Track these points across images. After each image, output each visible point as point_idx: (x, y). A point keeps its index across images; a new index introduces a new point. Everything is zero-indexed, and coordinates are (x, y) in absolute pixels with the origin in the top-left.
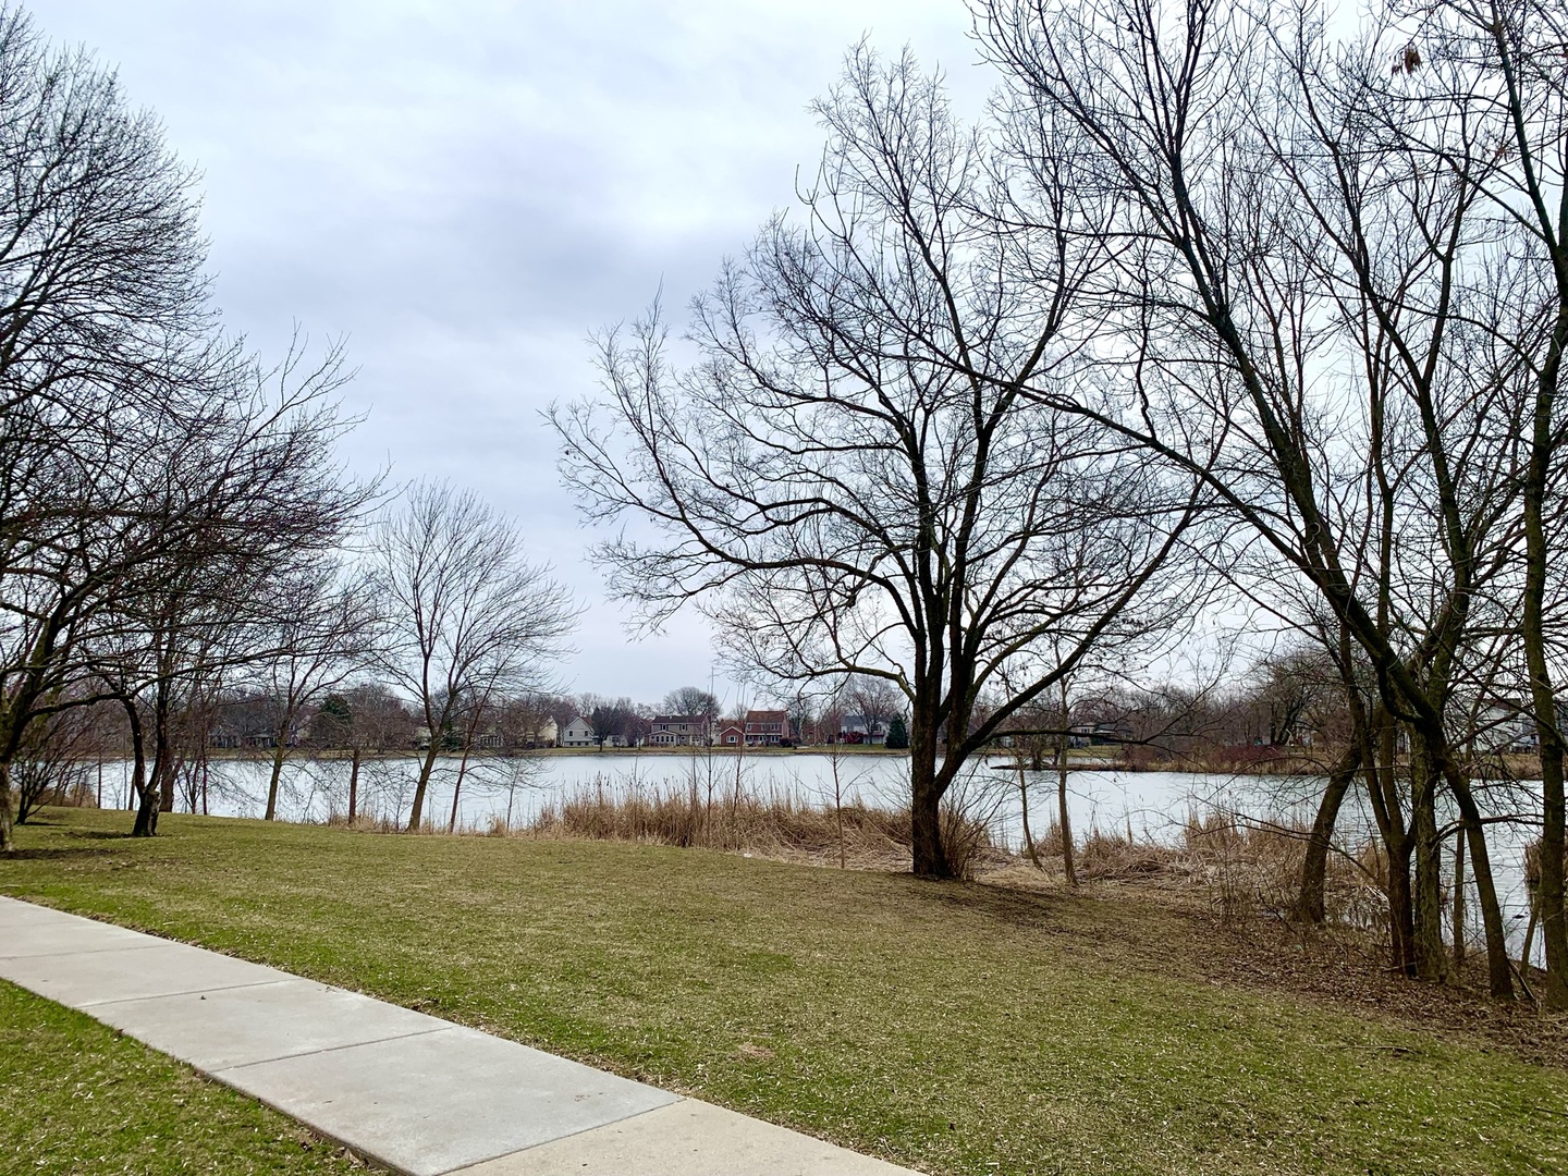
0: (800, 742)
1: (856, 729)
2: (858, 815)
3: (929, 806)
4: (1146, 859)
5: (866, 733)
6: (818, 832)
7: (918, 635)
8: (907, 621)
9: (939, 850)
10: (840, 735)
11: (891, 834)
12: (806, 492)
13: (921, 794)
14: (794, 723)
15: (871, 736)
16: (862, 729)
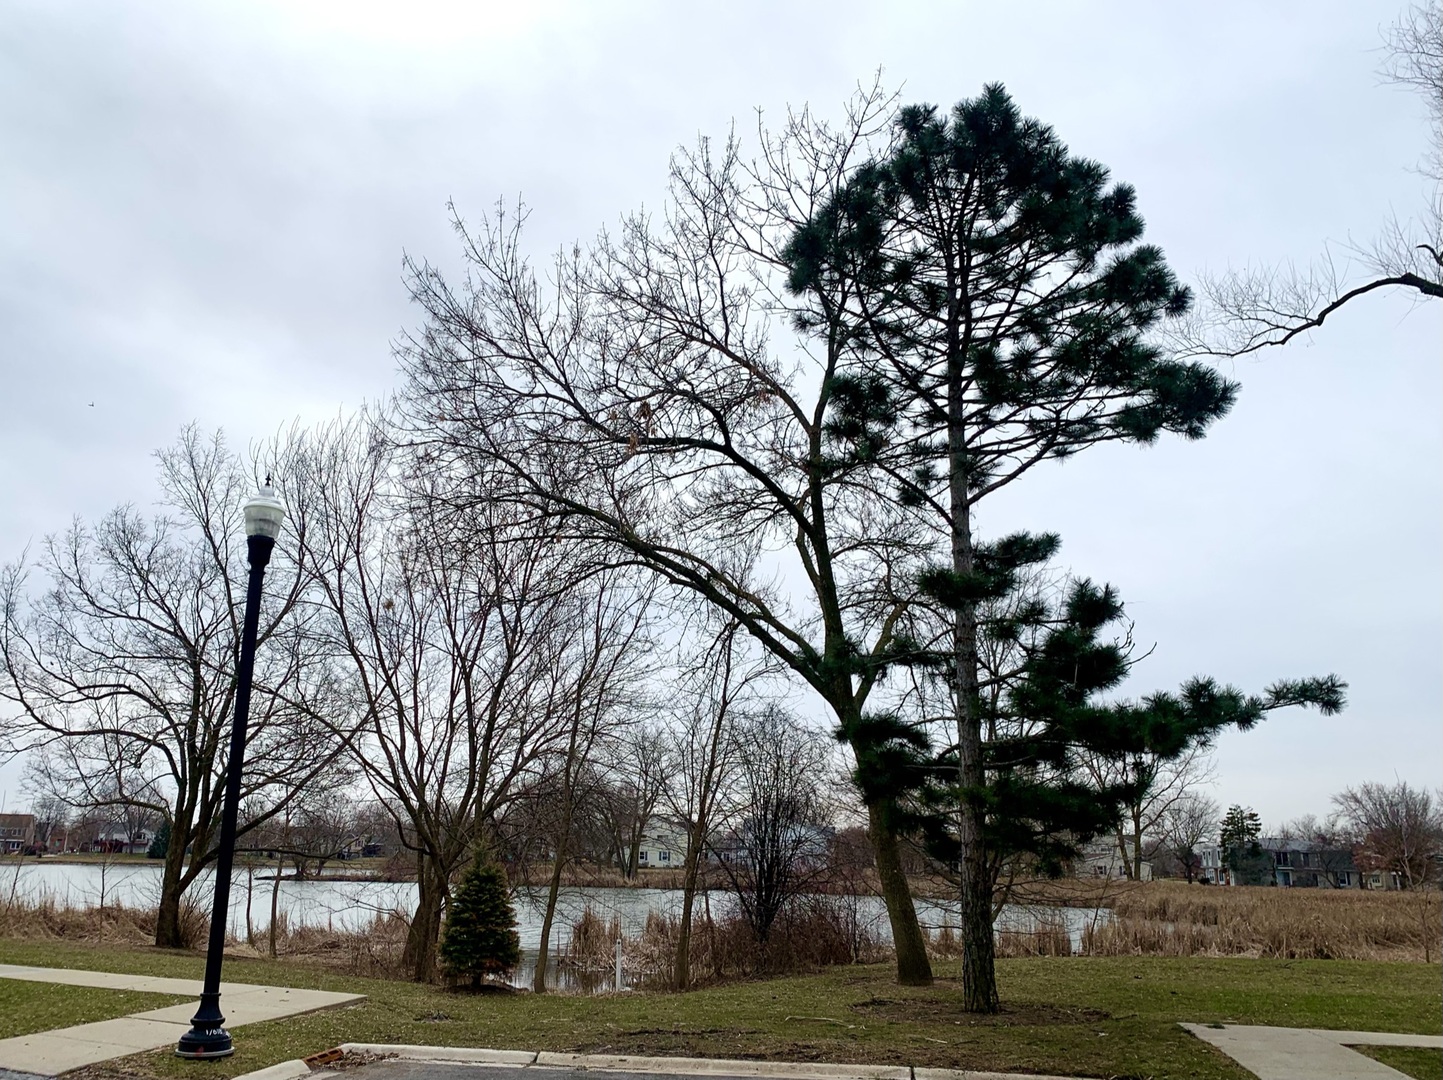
0: (45, 849)
1: (116, 836)
2: (115, 913)
3: (173, 899)
4: (329, 940)
5: (126, 841)
6: (80, 926)
7: (181, 782)
8: (175, 772)
9: (176, 929)
10: (97, 843)
11: (142, 928)
12: (112, 680)
13: (168, 891)
14: (41, 827)
15: (132, 844)
16: (124, 837)
